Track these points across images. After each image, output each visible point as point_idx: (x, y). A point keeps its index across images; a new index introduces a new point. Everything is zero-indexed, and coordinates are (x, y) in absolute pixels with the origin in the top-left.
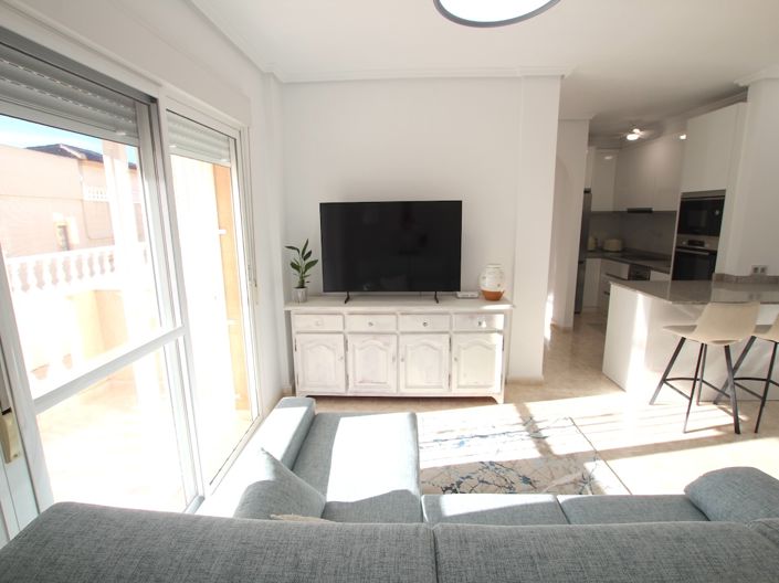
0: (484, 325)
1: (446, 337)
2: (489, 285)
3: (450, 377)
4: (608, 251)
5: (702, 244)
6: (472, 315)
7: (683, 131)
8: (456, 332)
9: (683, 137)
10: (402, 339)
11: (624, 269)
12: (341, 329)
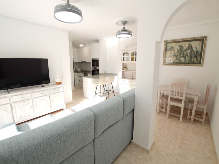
0: (59, 90)
1: (49, 96)
2: (58, 80)
3: (51, 107)
5: (96, 68)
6: (55, 89)
7: (90, 46)
8: (51, 94)
9: (90, 47)
10: (34, 100)
11: (83, 74)
12: (9, 102)
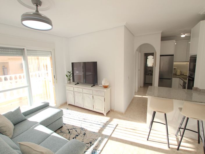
1: (92, 96)
3: (93, 106)
4: (177, 75)
10: (84, 94)
12: (73, 90)
